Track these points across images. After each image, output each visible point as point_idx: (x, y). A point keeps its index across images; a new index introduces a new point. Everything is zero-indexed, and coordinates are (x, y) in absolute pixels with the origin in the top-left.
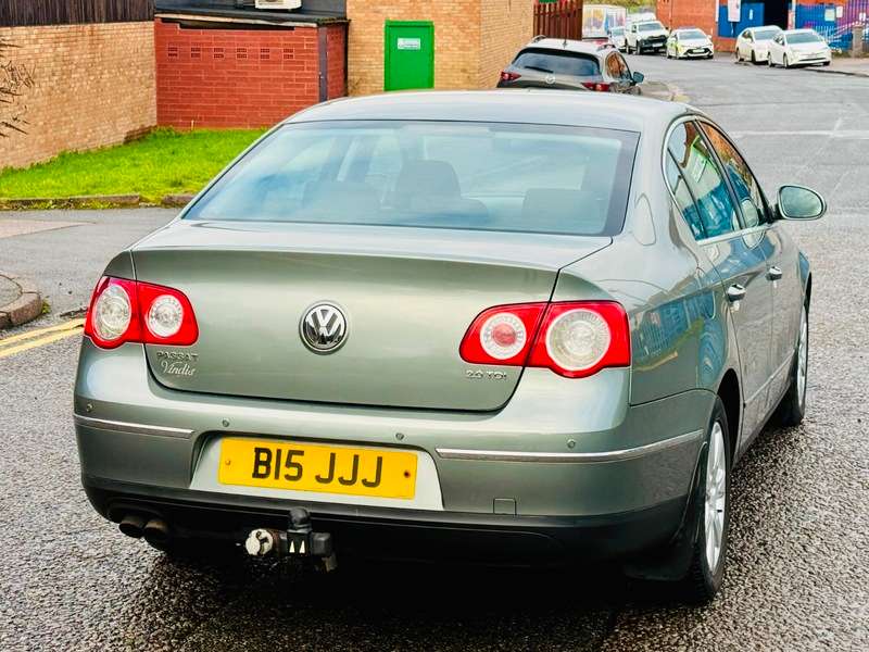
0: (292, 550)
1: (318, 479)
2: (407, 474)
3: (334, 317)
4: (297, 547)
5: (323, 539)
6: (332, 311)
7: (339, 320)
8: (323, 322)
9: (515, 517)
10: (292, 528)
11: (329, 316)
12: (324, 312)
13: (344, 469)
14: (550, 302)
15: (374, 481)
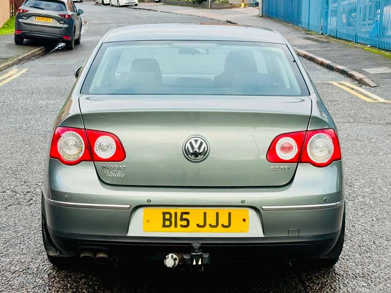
0: (194, 263)
1: (198, 225)
2: (244, 220)
3: (201, 143)
4: (197, 262)
5: (207, 256)
6: (200, 141)
7: (204, 145)
8: (196, 146)
9: (298, 237)
10: (194, 252)
11: (199, 143)
12: (196, 141)
13: (211, 220)
14: (307, 131)
15: (227, 225)
